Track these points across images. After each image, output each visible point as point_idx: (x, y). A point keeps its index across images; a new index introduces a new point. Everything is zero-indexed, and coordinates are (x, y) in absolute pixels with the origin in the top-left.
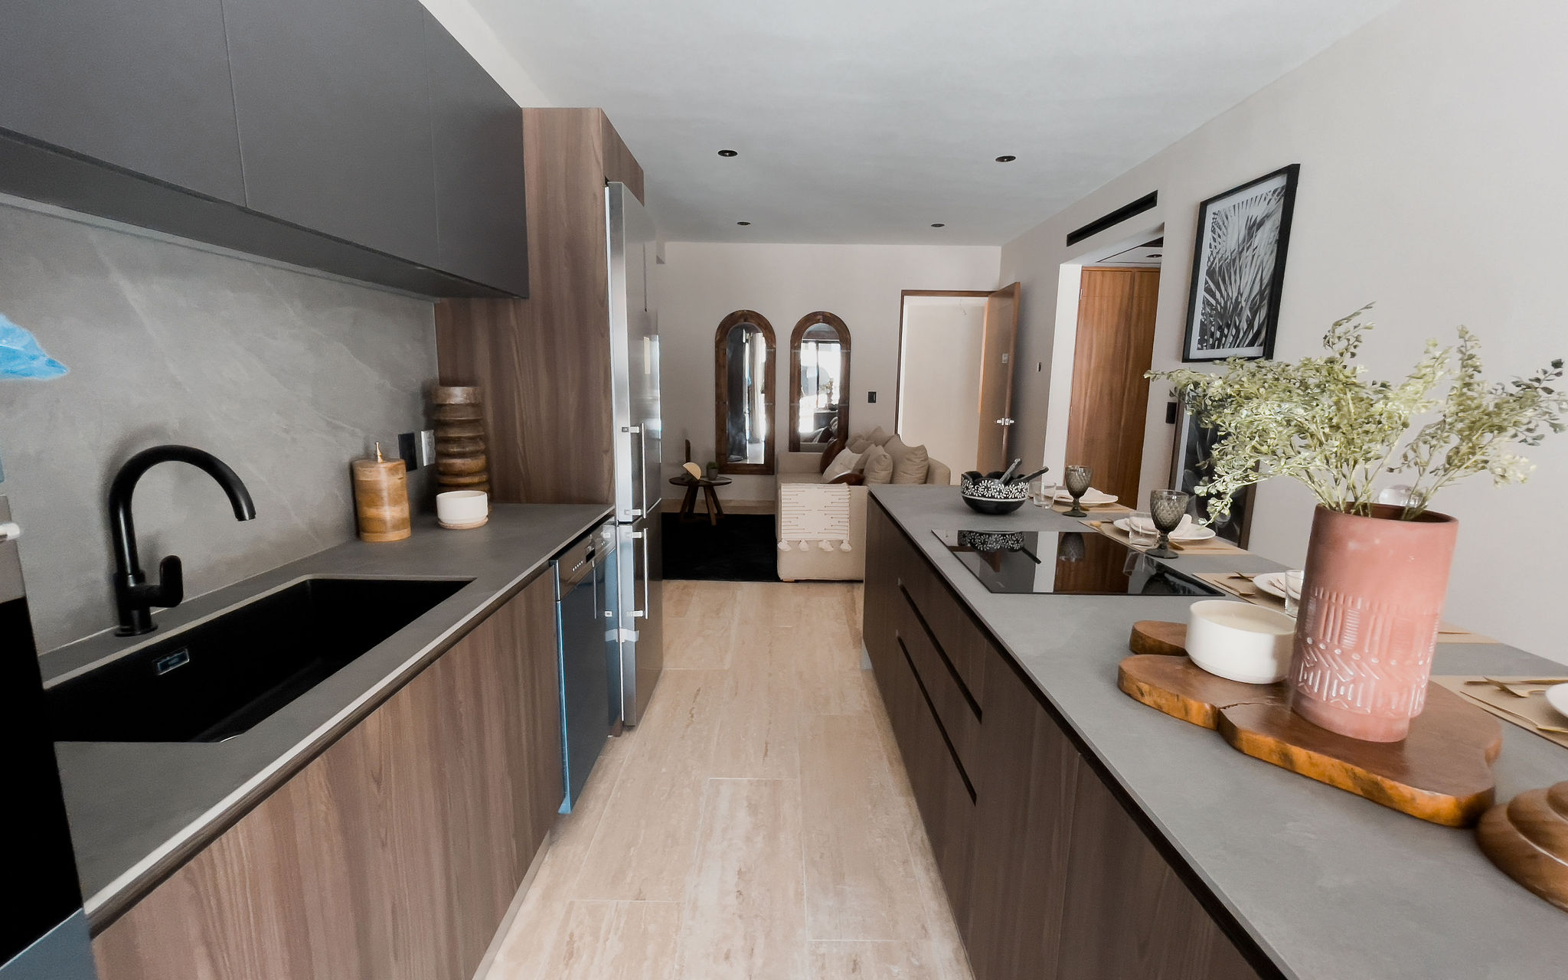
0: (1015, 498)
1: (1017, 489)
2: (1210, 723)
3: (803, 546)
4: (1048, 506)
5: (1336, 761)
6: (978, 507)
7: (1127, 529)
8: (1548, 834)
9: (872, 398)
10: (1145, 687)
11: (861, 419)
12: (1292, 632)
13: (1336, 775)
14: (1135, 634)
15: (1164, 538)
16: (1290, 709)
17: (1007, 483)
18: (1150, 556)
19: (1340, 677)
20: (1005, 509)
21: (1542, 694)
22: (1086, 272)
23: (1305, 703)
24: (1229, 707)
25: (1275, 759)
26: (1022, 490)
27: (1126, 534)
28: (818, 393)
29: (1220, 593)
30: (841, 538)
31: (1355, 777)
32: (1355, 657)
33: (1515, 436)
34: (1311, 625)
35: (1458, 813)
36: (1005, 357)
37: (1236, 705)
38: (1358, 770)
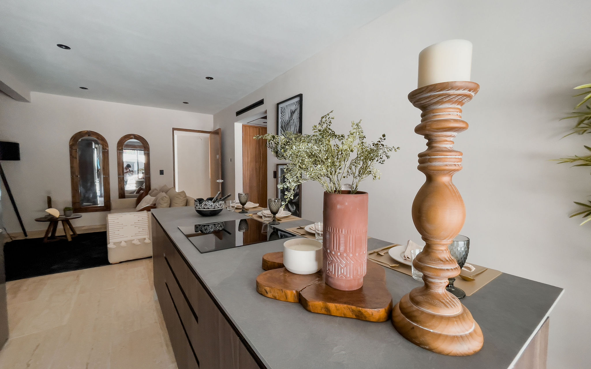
0: (218, 208)
1: (219, 204)
2: (297, 300)
3: (123, 244)
4: (233, 210)
5: (345, 306)
6: (202, 214)
7: (261, 215)
8: (415, 317)
9: (162, 172)
10: (268, 289)
11: (156, 182)
12: (322, 247)
13: (346, 312)
14: (264, 261)
15: (274, 217)
16: (324, 283)
17: (214, 202)
18: (271, 225)
19: (341, 265)
20: (214, 213)
21: (387, 253)
22: (244, 126)
23: (330, 279)
24: (303, 289)
25: (323, 311)
26: (221, 204)
27: (261, 217)
28: (138, 174)
29: (295, 235)
30: (144, 237)
31: (353, 311)
32: (345, 255)
33: (377, 160)
34: (328, 244)
35: (386, 314)
36: (218, 156)
37: (306, 287)
38: (354, 307)
